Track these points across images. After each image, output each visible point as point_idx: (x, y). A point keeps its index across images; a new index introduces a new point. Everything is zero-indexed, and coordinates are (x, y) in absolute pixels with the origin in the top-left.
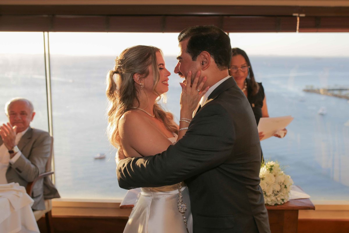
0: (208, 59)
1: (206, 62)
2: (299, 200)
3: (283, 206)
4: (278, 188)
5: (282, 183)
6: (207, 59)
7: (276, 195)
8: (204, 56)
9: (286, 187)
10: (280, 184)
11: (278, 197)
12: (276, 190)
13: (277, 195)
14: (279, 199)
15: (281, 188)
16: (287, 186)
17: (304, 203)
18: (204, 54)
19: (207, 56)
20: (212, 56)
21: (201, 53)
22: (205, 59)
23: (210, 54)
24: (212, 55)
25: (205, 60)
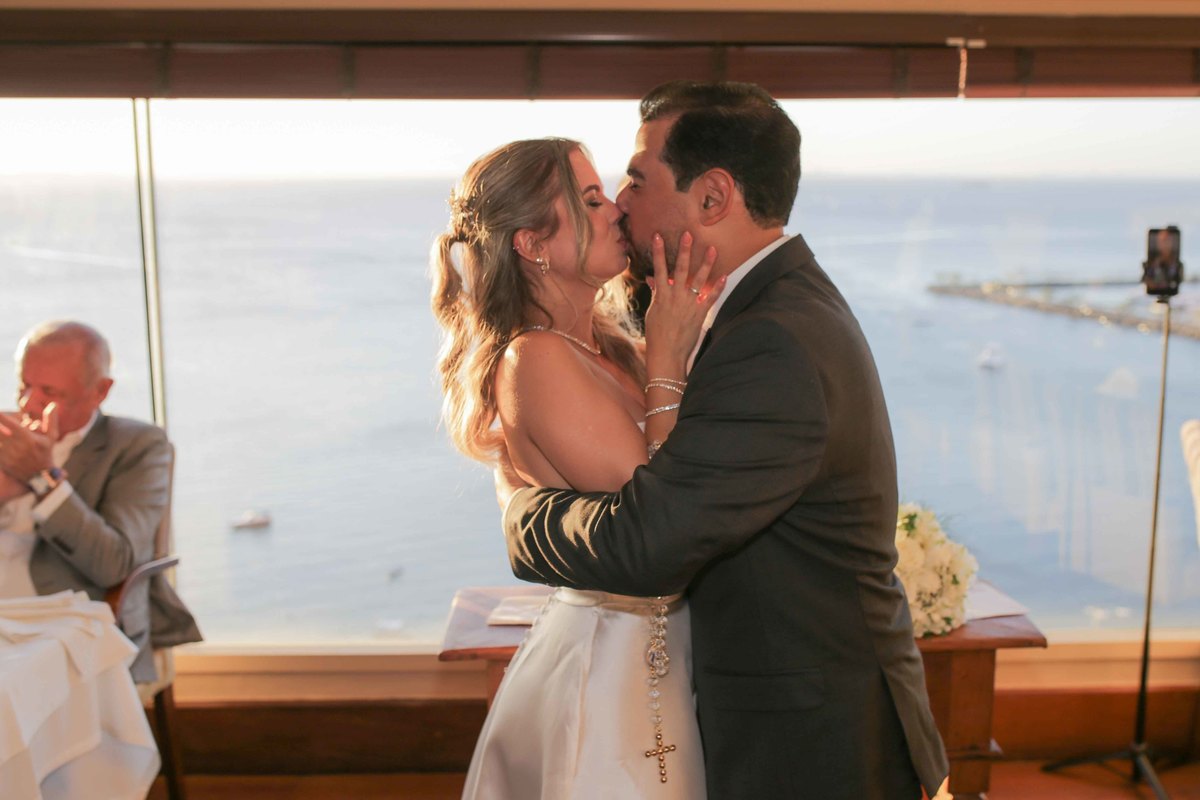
0: (725, 194)
1: (719, 203)
2: (995, 621)
3: (950, 639)
4: (932, 584)
5: (944, 569)
6: (721, 193)
7: (926, 605)
8: (716, 183)
9: (955, 581)
10: (938, 569)
11: (934, 612)
12: (929, 592)
13: (930, 605)
14: (936, 617)
15: (942, 584)
16: (959, 578)
17: (1010, 628)
18: (715, 176)
19: (723, 183)
20: (738, 184)
21: (705, 172)
22: (717, 193)
23: (734, 178)
24: (739, 181)
25: (716, 195)
